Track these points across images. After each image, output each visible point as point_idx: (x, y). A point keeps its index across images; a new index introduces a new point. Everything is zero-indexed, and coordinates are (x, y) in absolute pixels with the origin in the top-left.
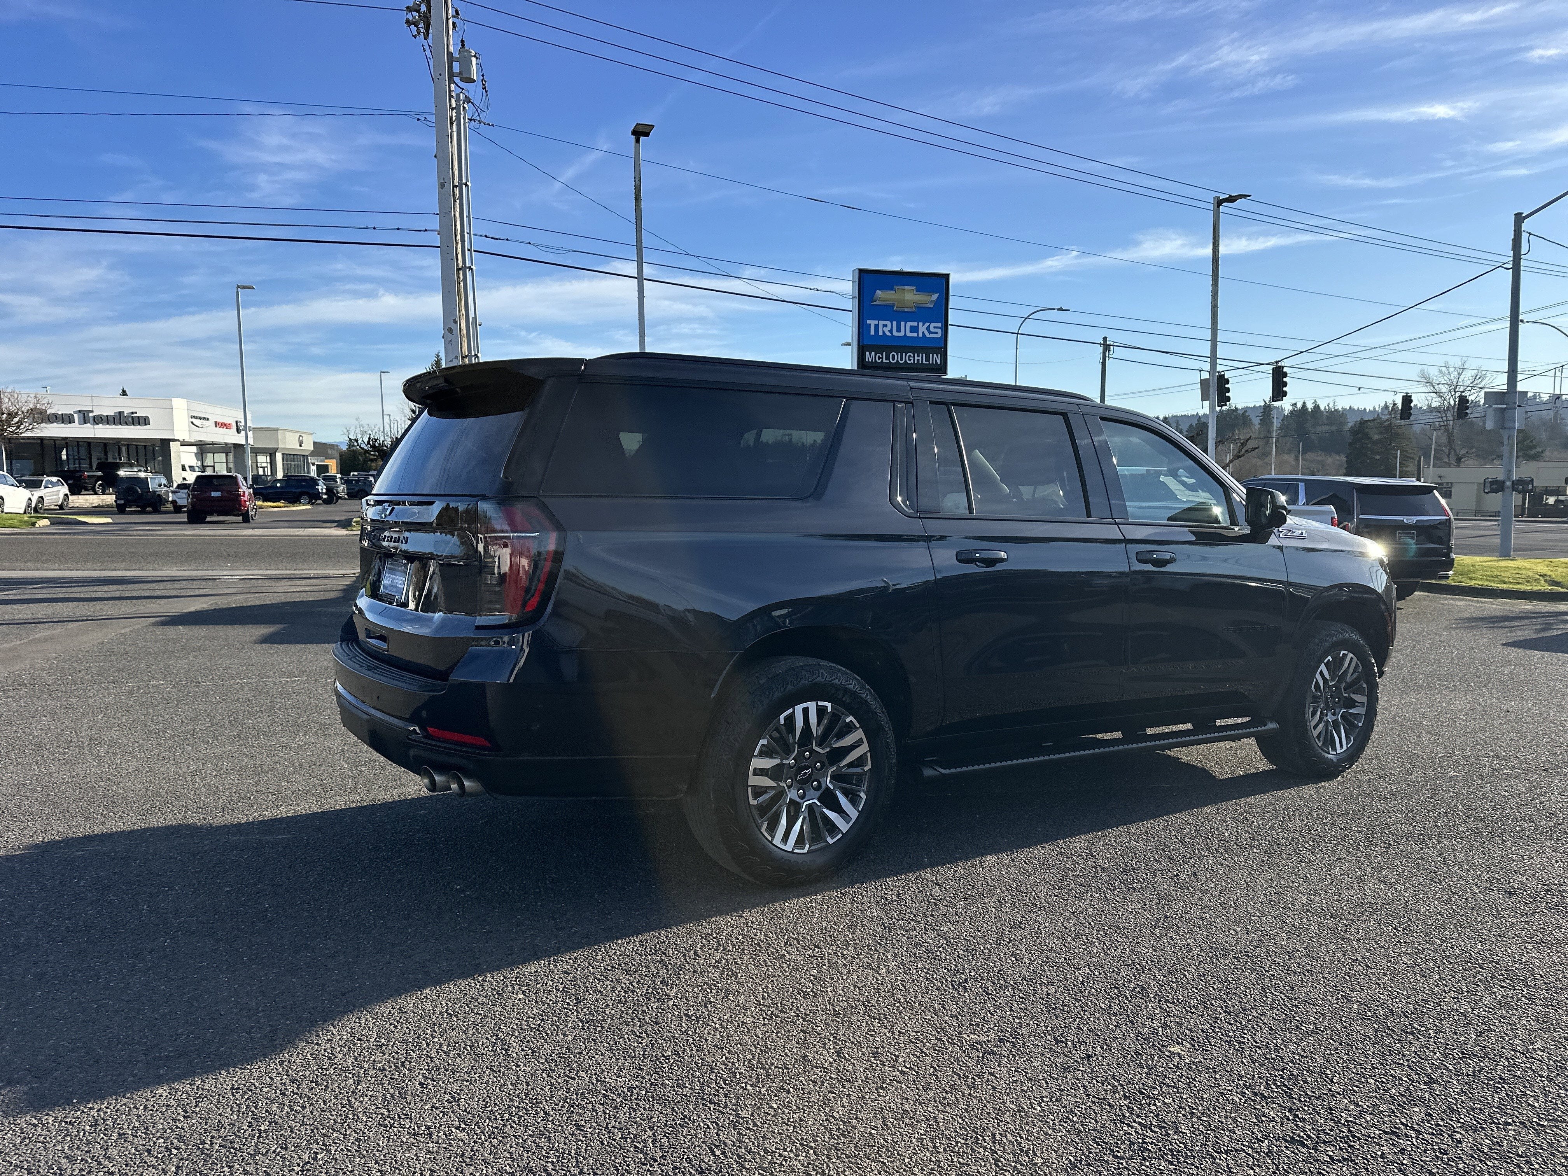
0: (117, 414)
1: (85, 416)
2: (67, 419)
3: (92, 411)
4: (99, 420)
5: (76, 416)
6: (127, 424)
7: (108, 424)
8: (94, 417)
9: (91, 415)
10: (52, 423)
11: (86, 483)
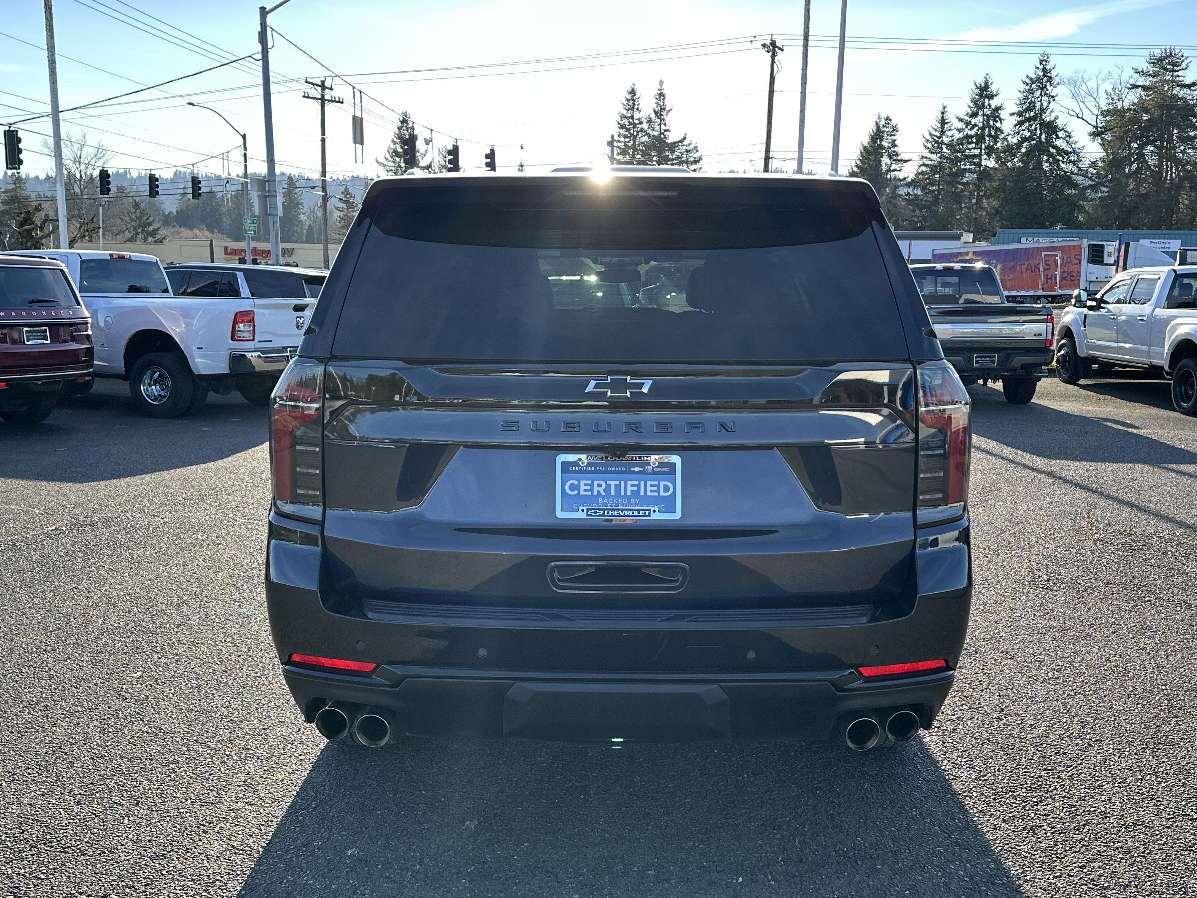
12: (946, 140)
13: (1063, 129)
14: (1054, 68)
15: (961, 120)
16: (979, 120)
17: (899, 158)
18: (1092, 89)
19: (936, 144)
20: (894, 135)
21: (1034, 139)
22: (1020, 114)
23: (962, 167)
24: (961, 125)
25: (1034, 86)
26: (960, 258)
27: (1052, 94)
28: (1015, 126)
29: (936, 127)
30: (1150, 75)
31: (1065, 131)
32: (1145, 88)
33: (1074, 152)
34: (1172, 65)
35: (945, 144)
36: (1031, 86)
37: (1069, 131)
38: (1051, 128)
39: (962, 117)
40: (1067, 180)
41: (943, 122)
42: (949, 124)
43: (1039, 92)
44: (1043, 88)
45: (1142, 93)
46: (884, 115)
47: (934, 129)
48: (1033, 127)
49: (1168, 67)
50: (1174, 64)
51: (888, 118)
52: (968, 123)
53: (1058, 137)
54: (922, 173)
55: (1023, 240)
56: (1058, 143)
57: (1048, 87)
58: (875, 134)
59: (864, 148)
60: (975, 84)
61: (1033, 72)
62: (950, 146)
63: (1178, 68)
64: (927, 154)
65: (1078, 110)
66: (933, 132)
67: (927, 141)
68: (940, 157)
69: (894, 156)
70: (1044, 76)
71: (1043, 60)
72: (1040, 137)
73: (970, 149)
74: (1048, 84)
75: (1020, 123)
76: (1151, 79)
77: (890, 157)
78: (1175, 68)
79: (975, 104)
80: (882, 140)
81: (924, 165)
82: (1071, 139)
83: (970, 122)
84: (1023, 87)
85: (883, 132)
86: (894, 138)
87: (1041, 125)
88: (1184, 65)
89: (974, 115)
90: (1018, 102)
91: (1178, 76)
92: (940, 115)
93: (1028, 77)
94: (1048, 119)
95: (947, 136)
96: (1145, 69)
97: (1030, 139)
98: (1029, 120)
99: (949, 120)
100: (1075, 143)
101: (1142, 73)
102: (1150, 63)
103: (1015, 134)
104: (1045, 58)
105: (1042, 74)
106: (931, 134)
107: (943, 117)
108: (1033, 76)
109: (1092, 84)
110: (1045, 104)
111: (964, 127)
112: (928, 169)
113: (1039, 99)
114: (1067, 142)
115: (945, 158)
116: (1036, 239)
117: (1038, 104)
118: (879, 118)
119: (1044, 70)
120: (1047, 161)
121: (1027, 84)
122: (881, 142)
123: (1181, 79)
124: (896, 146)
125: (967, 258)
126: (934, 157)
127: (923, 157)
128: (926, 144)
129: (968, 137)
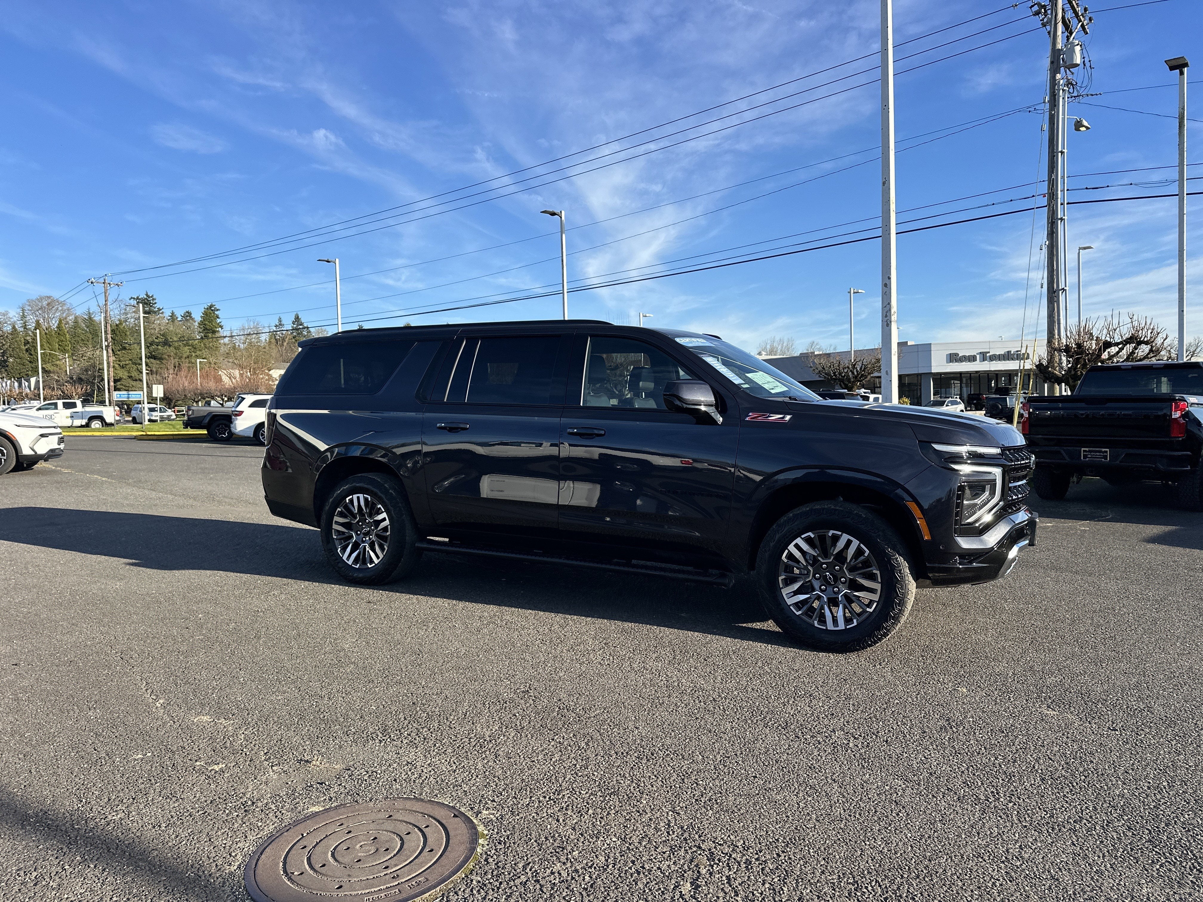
0: (1007, 353)
1: (984, 356)
2: (972, 359)
3: (989, 352)
4: (993, 358)
5: (978, 356)
6: (1013, 360)
7: (999, 360)
8: (990, 356)
9: (988, 355)
10: (962, 362)
11: (984, 402)
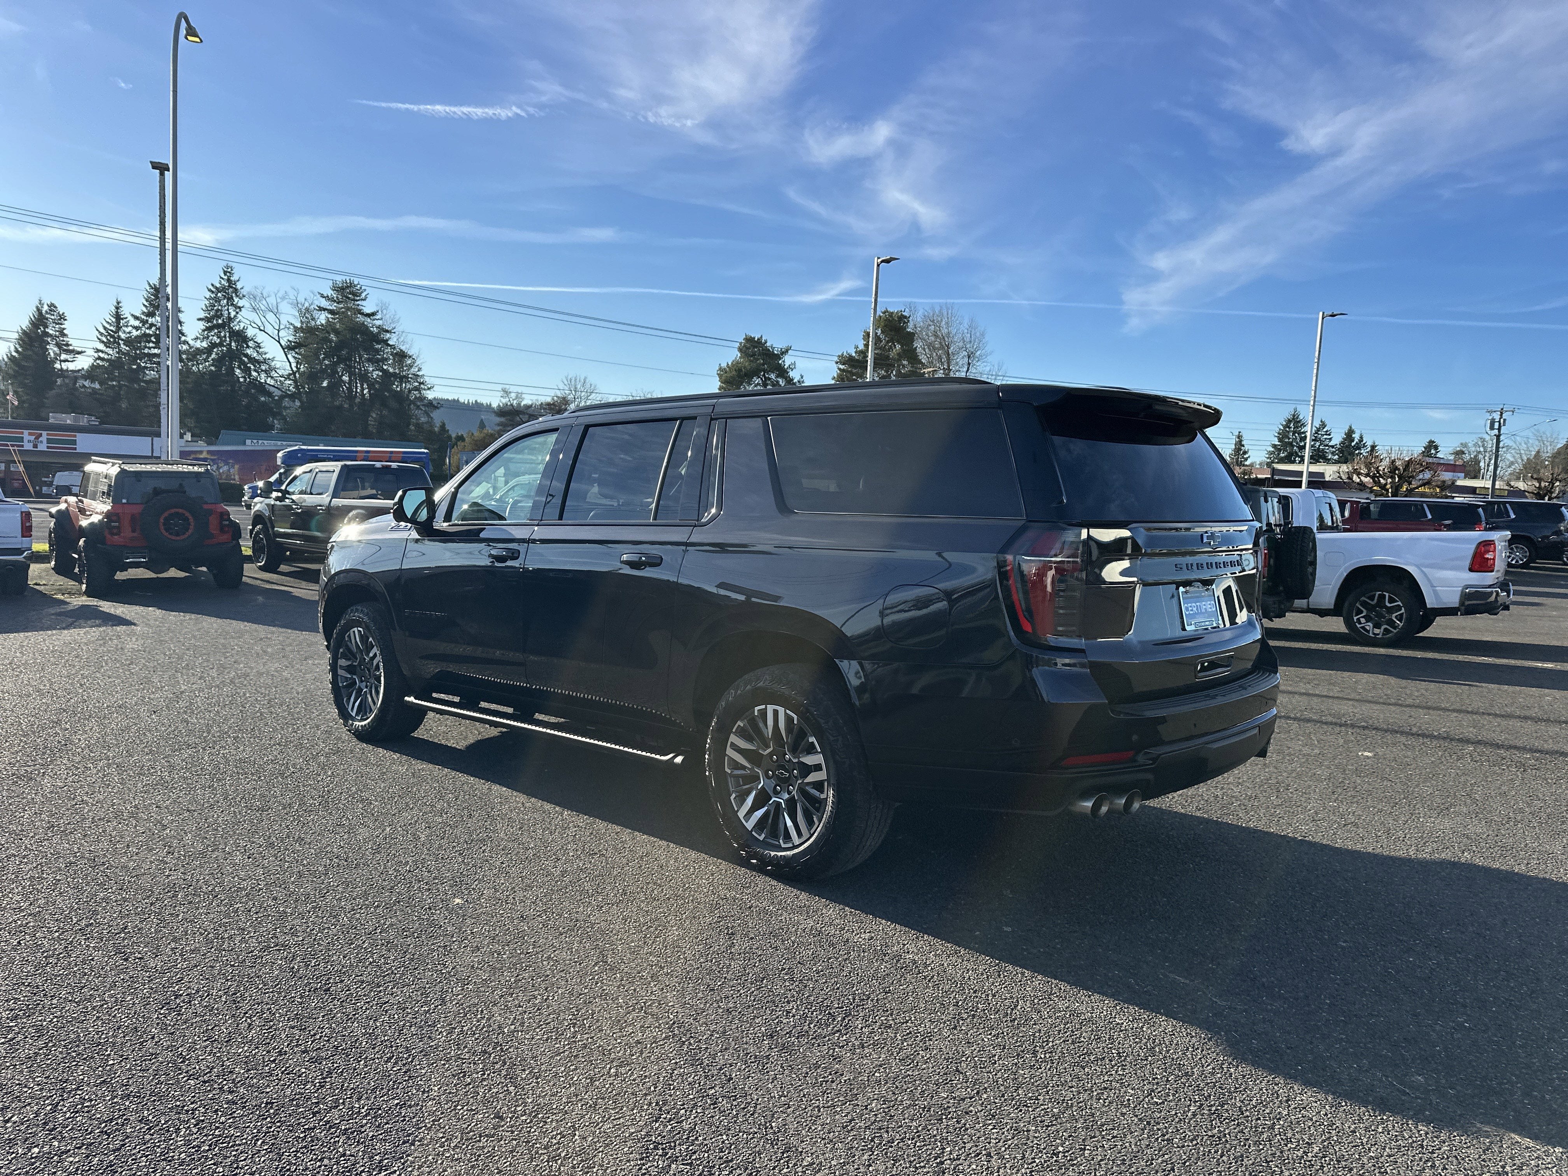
12: (123, 336)
13: (252, 339)
14: (238, 281)
15: (136, 318)
16: (157, 320)
17: (71, 348)
18: (272, 305)
19: (111, 338)
20: (61, 324)
21: (224, 346)
22: (208, 320)
23: (143, 365)
24: (137, 323)
25: (219, 295)
26: (193, 456)
27: (239, 305)
28: (204, 331)
29: (110, 321)
30: (335, 301)
31: (255, 342)
32: (331, 312)
33: (265, 361)
34: (353, 295)
35: (122, 340)
36: (216, 295)
37: (259, 342)
38: (241, 337)
39: (138, 315)
40: (262, 388)
41: (118, 317)
42: (125, 320)
43: (225, 301)
44: (230, 299)
45: (330, 316)
46: (47, 301)
47: (108, 323)
48: (222, 334)
49: (350, 296)
50: (354, 294)
51: (52, 306)
52: (144, 322)
53: (248, 347)
54: (98, 366)
55: (248, 442)
56: (249, 351)
57: (234, 298)
58: (38, 320)
59: (24, 332)
60: (149, 284)
61: (218, 281)
62: (128, 342)
63: (358, 298)
64: (101, 347)
65: (260, 324)
66: (108, 326)
67: (101, 334)
68: (118, 353)
69: (64, 347)
70: (229, 286)
71: (227, 272)
72: (230, 345)
73: (150, 348)
74: (234, 295)
75: (209, 329)
76: (335, 304)
77: (58, 345)
78: (356, 298)
79: (150, 304)
80: (46, 326)
81: (99, 358)
82: (261, 350)
83: (147, 321)
84: (208, 294)
85: (47, 319)
86: (63, 326)
87: (229, 332)
88: (363, 295)
89: (151, 314)
90: (204, 308)
91: (358, 305)
92: (113, 309)
93: (212, 285)
94: (237, 328)
95: (124, 332)
96: (330, 295)
97: (221, 344)
98: (218, 326)
99: (125, 316)
100: (265, 354)
101: (327, 298)
102: (333, 290)
103: (203, 338)
104: (229, 270)
105: (227, 285)
106: (105, 328)
107: (117, 312)
108: (218, 285)
109: (272, 301)
110: (233, 314)
111: (141, 325)
112: (106, 364)
113: (226, 308)
114: (258, 352)
115: (123, 354)
116: (260, 442)
117: (225, 313)
118: (40, 304)
119: (229, 280)
120: (239, 368)
121: (213, 292)
122: (44, 329)
123: (360, 307)
124: (65, 335)
125: (202, 456)
126: (110, 351)
127: (98, 351)
128: (100, 337)
129: (145, 335)
